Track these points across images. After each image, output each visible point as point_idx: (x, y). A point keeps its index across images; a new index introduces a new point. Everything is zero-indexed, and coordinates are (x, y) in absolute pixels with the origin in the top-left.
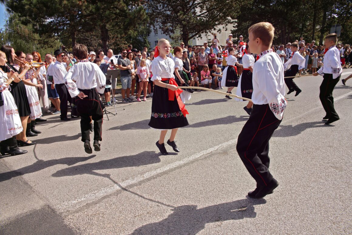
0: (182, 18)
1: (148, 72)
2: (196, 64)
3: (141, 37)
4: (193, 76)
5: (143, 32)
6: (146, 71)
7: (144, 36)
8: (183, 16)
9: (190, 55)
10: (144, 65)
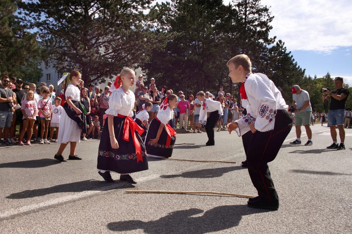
0: (82, 53)
1: (37, 108)
2: (98, 107)
4: (93, 120)
6: (34, 107)
8: (83, 51)
9: (91, 95)
10: (31, 99)
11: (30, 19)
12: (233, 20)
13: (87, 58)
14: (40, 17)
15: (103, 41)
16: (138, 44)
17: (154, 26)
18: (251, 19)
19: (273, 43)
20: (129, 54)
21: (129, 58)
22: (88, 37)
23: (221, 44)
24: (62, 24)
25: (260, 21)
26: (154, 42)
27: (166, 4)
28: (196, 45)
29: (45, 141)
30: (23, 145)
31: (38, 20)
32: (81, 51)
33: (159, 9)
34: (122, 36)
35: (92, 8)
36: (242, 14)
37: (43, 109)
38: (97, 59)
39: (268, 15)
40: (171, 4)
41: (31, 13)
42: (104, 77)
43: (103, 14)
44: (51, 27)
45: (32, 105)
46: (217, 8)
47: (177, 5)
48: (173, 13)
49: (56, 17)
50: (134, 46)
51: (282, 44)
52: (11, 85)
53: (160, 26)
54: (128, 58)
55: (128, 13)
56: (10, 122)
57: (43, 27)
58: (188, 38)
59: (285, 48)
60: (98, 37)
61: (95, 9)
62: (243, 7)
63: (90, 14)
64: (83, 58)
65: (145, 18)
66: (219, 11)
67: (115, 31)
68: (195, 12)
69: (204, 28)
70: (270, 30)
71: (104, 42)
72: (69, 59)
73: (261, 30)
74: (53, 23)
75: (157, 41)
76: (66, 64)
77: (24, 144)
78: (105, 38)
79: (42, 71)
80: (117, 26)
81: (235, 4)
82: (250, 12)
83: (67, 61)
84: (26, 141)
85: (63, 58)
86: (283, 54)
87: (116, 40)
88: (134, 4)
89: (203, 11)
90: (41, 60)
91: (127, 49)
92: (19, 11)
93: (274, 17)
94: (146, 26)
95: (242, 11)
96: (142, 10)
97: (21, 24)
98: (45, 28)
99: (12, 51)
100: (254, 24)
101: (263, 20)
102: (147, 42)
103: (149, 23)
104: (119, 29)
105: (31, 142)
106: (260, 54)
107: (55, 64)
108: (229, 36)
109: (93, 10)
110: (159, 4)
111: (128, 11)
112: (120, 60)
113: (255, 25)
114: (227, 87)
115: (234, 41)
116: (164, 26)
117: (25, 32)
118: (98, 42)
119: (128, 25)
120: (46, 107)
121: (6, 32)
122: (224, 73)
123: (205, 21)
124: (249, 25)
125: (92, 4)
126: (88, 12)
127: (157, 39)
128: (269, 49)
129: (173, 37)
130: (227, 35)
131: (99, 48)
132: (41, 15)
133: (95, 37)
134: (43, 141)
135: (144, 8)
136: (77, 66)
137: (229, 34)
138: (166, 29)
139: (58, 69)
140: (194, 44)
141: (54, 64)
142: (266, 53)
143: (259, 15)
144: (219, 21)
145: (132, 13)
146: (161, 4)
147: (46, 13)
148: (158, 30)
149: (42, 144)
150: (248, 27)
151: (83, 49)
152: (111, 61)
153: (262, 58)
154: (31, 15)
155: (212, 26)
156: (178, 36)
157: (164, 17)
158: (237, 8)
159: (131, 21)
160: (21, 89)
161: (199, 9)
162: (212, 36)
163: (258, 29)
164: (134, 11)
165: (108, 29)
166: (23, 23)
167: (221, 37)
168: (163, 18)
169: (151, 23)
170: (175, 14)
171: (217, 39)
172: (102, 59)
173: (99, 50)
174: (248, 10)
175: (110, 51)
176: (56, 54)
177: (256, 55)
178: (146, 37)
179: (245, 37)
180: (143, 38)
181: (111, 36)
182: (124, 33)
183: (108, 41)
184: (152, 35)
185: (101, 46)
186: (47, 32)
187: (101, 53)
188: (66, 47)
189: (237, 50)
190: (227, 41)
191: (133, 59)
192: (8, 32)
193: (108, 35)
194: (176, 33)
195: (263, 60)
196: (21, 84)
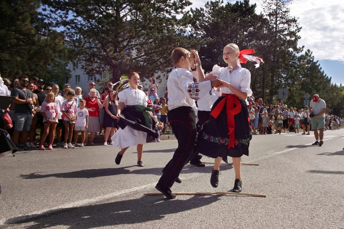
0: (112, 55)
6: (55, 109)
8: (113, 53)
10: (52, 101)
11: (56, 16)
12: (264, 28)
13: (118, 60)
14: (67, 16)
15: (135, 44)
16: (170, 49)
17: (186, 30)
18: (281, 28)
19: (301, 52)
20: (161, 57)
21: (162, 62)
22: (120, 39)
24: (91, 24)
25: (290, 31)
27: (200, 10)
29: (69, 146)
30: (43, 149)
31: (64, 19)
32: (111, 53)
33: (193, 14)
34: (155, 39)
35: (124, 9)
36: (272, 23)
37: (66, 111)
38: (128, 62)
39: (297, 26)
40: (205, 10)
41: (57, 10)
43: (134, 17)
44: (79, 26)
45: (53, 108)
46: (249, 17)
47: (210, 11)
48: (207, 19)
49: (85, 16)
50: (166, 49)
51: (310, 53)
52: (32, 86)
53: (194, 31)
54: (160, 62)
55: (161, 16)
56: (29, 126)
57: (70, 26)
58: (221, 44)
59: (313, 57)
60: (130, 40)
61: (127, 11)
62: (273, 17)
63: (121, 15)
64: (113, 61)
65: (178, 22)
66: (252, 20)
67: (147, 35)
68: (229, 19)
69: (236, 36)
70: (298, 40)
71: (137, 45)
72: (98, 61)
73: (290, 39)
74: (82, 22)
75: (190, 46)
76: (95, 65)
77: (45, 149)
78: (137, 41)
79: (71, 72)
80: (149, 30)
81: (266, 13)
82: (281, 22)
83: (96, 62)
84: (47, 145)
85: (92, 59)
86: (312, 63)
87: (148, 43)
88: (167, 8)
89: (236, 19)
90: (68, 61)
91: (160, 53)
92: (44, 7)
93: (301, 28)
94: (178, 30)
95: (273, 20)
96: (175, 15)
97: (46, 21)
98: (73, 28)
99: (35, 50)
100: (284, 33)
101: (292, 30)
103: (181, 27)
104: (151, 33)
105: (53, 147)
106: (290, 62)
107: (84, 65)
109: (125, 12)
110: (194, 10)
111: (161, 15)
112: (152, 64)
113: (285, 35)
115: (266, 49)
116: (198, 32)
117: (51, 30)
118: (129, 44)
119: (161, 29)
120: (71, 110)
121: (27, 29)
122: (257, 79)
123: (237, 28)
124: (279, 34)
125: (124, 5)
126: (120, 14)
127: (189, 44)
128: (297, 57)
129: (206, 43)
130: (259, 42)
131: (131, 50)
132: (69, 13)
133: (127, 39)
134: (67, 145)
135: (177, 13)
136: (108, 68)
137: (261, 41)
138: (200, 34)
139: (87, 71)
141: (82, 65)
142: (295, 61)
143: (289, 25)
144: (252, 28)
145: (165, 17)
146: (195, 10)
147: (74, 12)
148: (192, 35)
149: (66, 148)
150: (279, 35)
151: (112, 52)
152: (143, 64)
153: (292, 66)
154: (57, 13)
155: (245, 33)
156: (210, 42)
157: (198, 22)
158: (268, 18)
159: (164, 25)
160: (43, 90)
161: (232, 16)
162: (245, 43)
163: (288, 38)
164: (167, 16)
165: (140, 32)
166: (48, 20)
167: (253, 44)
168: (197, 24)
169: (183, 27)
170: (209, 20)
171: (250, 46)
172: (133, 62)
173: (131, 53)
174: (278, 20)
175: (143, 54)
176: (85, 54)
177: (286, 62)
178: (179, 41)
179: (277, 46)
180: (175, 43)
181: (144, 39)
182: (157, 37)
183: (141, 44)
184: (185, 40)
185: (134, 48)
186: (74, 31)
187: (133, 56)
188: (95, 48)
189: (269, 57)
190: (260, 48)
191: (165, 63)
192: (30, 29)
193: (141, 38)
194: (210, 38)
195: (293, 68)
196: (43, 85)
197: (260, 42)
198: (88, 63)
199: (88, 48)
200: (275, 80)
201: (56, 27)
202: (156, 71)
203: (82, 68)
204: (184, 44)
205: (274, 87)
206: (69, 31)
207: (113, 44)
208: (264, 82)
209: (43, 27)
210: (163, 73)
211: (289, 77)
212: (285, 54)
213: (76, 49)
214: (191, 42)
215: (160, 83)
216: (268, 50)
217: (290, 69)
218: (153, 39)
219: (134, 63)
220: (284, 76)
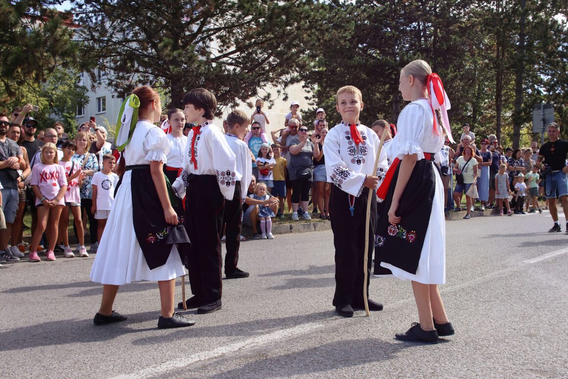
3: (56, 114)
5: (66, 102)
6: (58, 178)
7: (66, 111)
13: (181, 66)
15: (216, 27)
16: (290, 34)
20: (271, 54)
21: (273, 63)
22: (185, 19)
23: (473, 25)
26: (325, 27)
28: (420, 31)
30: (38, 261)
32: (167, 51)
34: (256, 15)
38: (202, 68)
42: (221, 105)
45: (54, 175)
50: (282, 37)
54: (269, 62)
56: (14, 212)
60: (205, 20)
64: (171, 67)
71: (219, 30)
72: (141, 69)
75: (331, 25)
76: (135, 77)
77: (40, 259)
78: (220, 21)
83: (137, 71)
84: (45, 251)
85: (129, 65)
87: (243, 24)
90: (82, 72)
91: (268, 44)
98: (88, 2)
99: (16, 53)
102: (310, 28)
106: (559, 46)
107: (113, 78)
108: (490, 7)
112: (253, 69)
114: (490, 117)
115: (501, 20)
117: (46, 10)
122: (483, 89)
127: (330, 22)
129: (366, 15)
130: (486, 6)
131: (208, 41)
133: (197, 19)
136: (161, 83)
139: (119, 90)
140: (415, 27)
141: (108, 79)
151: (169, 48)
152: (235, 70)
156: (375, 14)
160: (33, 139)
162: (454, 10)
167: (472, 11)
171: (465, 15)
172: (212, 67)
173: (208, 47)
175: (233, 48)
176: (113, 56)
177: (550, 48)
178: (307, 17)
179: (527, 11)
180: (300, 21)
181: (233, 16)
182: (260, 10)
183: (227, 28)
184: (321, 14)
185: (212, 37)
186: (91, 9)
187: (211, 53)
188: (134, 41)
189: (510, 37)
190: (487, 19)
191: (280, 65)
192: (7, 13)
193: (227, 15)
194: (375, 5)
195: (565, 60)
196: (34, 128)
197: (489, 5)
198: (121, 74)
199: (120, 43)
200: (525, 89)
201: (56, 4)
202: (262, 84)
203: (110, 84)
204: (320, 23)
205: (523, 105)
206: (81, 10)
207: (170, 30)
208: (499, 95)
209: (30, 6)
210: (276, 86)
211: (557, 82)
212: (547, 29)
213: (97, 46)
214: (333, 17)
215: (270, 108)
216: (507, 22)
217: (558, 62)
218: (252, 15)
219: (215, 69)
220: (545, 80)
